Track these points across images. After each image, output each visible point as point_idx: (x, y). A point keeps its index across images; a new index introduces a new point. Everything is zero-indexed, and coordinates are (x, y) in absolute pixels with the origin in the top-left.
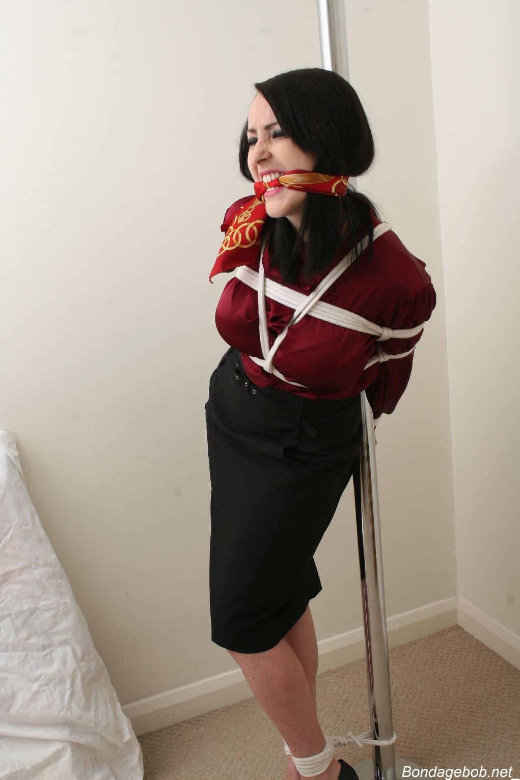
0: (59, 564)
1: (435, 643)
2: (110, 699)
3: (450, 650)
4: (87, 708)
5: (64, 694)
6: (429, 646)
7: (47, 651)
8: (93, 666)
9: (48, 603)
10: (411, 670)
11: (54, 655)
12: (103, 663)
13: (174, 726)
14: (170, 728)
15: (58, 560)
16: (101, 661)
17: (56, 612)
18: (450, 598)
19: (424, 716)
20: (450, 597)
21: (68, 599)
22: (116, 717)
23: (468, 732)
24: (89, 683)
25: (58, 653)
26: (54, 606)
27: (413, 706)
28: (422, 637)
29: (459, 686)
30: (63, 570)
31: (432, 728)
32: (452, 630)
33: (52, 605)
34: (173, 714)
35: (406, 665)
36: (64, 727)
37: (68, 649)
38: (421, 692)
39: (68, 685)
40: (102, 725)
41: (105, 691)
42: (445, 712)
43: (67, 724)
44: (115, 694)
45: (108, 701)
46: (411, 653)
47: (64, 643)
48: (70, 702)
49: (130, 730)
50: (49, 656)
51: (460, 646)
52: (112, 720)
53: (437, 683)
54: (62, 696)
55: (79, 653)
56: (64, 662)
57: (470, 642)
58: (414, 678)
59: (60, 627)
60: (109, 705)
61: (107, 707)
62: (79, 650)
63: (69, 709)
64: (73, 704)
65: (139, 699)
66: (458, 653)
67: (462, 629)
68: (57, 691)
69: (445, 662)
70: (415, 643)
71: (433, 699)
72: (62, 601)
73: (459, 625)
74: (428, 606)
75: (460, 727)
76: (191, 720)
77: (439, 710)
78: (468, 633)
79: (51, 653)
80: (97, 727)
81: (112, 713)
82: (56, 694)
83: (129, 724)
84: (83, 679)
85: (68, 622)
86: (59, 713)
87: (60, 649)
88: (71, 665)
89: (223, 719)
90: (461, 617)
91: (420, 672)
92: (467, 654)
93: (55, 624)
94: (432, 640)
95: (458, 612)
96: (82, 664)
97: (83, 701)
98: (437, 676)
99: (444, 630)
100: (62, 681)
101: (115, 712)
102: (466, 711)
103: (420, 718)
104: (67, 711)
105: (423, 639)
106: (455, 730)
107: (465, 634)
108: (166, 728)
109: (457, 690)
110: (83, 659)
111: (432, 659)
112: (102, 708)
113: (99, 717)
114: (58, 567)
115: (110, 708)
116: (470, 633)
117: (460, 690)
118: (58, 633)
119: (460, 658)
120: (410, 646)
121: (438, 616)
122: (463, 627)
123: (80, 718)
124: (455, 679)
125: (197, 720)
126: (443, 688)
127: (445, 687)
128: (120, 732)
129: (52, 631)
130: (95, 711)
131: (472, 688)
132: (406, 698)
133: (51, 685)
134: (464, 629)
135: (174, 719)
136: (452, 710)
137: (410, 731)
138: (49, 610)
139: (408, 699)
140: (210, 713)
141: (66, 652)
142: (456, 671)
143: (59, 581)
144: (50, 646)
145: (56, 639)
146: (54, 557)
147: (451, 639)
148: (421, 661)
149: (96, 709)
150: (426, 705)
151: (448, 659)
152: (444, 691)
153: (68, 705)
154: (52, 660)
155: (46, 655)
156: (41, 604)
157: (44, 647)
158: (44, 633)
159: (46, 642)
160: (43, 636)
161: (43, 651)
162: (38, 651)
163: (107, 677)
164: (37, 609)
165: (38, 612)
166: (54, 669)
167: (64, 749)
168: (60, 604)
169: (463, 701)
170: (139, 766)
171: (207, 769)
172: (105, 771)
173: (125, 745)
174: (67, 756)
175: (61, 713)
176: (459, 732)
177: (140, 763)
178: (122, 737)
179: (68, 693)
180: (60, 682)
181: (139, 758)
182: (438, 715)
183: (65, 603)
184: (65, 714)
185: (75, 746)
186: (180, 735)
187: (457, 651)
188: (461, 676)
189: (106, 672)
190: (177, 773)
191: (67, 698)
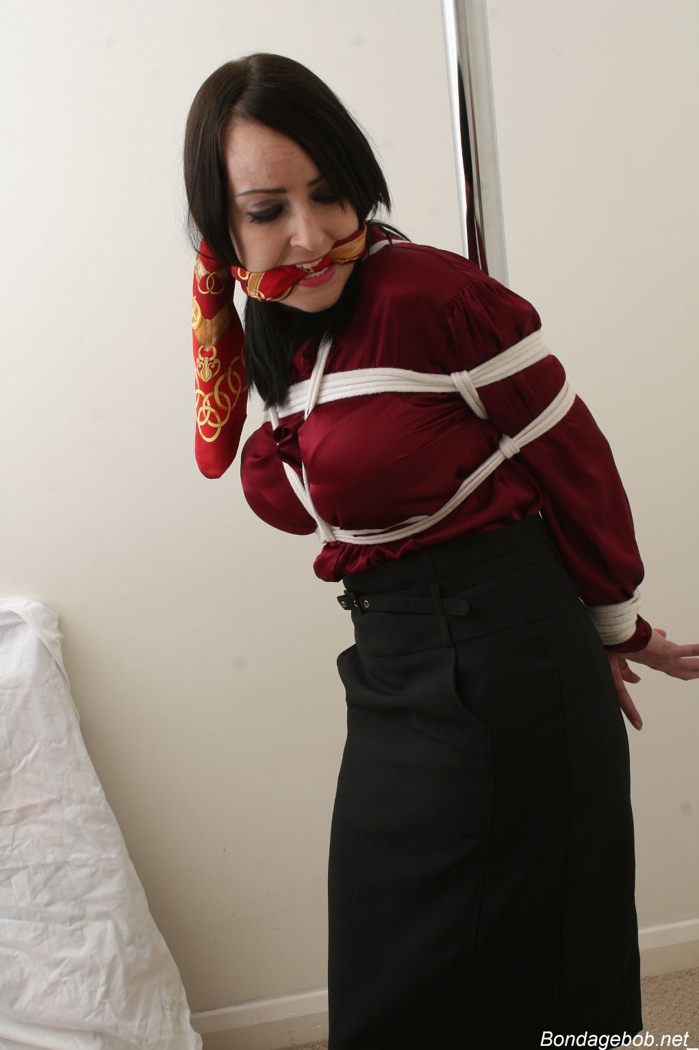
4: (129, 1014)
7: (77, 925)
8: (148, 952)
9: (83, 856)
11: (87, 931)
12: (168, 951)
15: (104, 796)
16: (163, 947)
17: (94, 870)
21: (115, 854)
24: (136, 979)
25: (93, 929)
26: (91, 862)
30: (111, 811)
33: (88, 860)
36: (95, 1038)
37: (109, 925)
39: (102, 979)
41: (168, 992)
43: (98, 1033)
44: (184, 997)
47: (104, 916)
50: (79, 933)
54: (92, 993)
55: (125, 934)
56: (100, 943)
59: (97, 893)
62: (124, 928)
63: (100, 1012)
64: (107, 1006)
72: (105, 856)
79: (82, 928)
80: (140, 1043)
82: (83, 989)
83: (197, 1045)
84: (126, 972)
85: (109, 887)
86: (85, 1017)
87: (97, 924)
88: (110, 950)
93: (91, 888)
96: (129, 949)
97: (123, 1004)
100: (94, 971)
101: (177, 1024)
104: (96, 1015)
110: (131, 942)
113: (147, 1031)
115: (169, 1018)
118: (95, 901)
129: (86, 897)
133: (78, 975)
138: (83, 866)
141: (106, 930)
144: (82, 917)
145: (93, 909)
146: (97, 791)
153: (99, 1007)
154: (82, 939)
155: (74, 931)
156: (73, 856)
157: (73, 919)
158: (75, 899)
159: (77, 912)
160: (73, 903)
161: (70, 925)
162: (63, 923)
163: (173, 971)
164: (67, 863)
165: (68, 868)
166: (83, 952)
168: (100, 859)
175: (88, 1018)
179: (101, 990)
180: (90, 973)
183: (109, 859)
184: (93, 1020)
189: (172, 963)
191: (98, 997)
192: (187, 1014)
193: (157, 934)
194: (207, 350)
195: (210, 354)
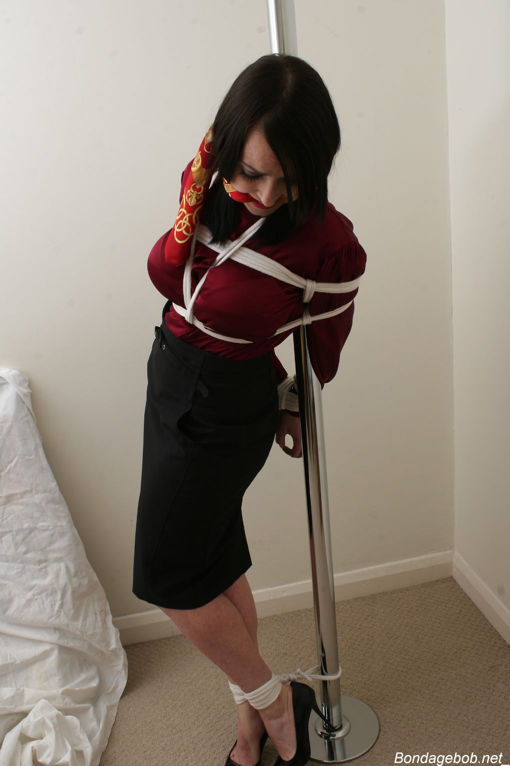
0: (58, 492)
1: (425, 591)
2: (101, 611)
3: (437, 601)
4: (75, 617)
5: (55, 604)
7: (43, 565)
8: (85, 582)
9: (46, 524)
10: (395, 615)
11: (49, 569)
12: (98, 580)
14: (169, 639)
15: (57, 487)
16: (95, 578)
17: (53, 533)
18: (447, 552)
19: (392, 661)
20: (446, 550)
21: (65, 523)
22: (105, 628)
23: (425, 683)
24: (80, 597)
25: (53, 568)
26: (50, 528)
27: (385, 650)
28: (416, 585)
29: (433, 637)
30: (62, 497)
31: (394, 673)
32: (446, 581)
33: (49, 526)
35: (392, 609)
36: (55, 632)
38: (396, 638)
39: (59, 597)
40: (88, 634)
41: (98, 604)
42: (412, 660)
43: (56, 629)
44: (108, 607)
45: (99, 613)
46: (400, 599)
47: (59, 560)
48: (59, 611)
49: (116, 640)
50: (44, 570)
51: (448, 598)
52: (99, 630)
53: (414, 631)
54: (53, 606)
55: (72, 570)
56: (57, 576)
57: (458, 595)
58: (394, 623)
59: (56, 546)
60: (99, 617)
61: (96, 618)
62: (71, 567)
63: (58, 617)
64: (62, 613)
67: (455, 582)
68: (48, 600)
69: (428, 611)
70: (407, 589)
71: (405, 646)
72: (59, 524)
73: (454, 577)
74: (424, 557)
75: (420, 677)
77: (407, 657)
78: (459, 586)
79: (46, 567)
80: (83, 634)
81: (100, 624)
82: (47, 603)
83: (117, 635)
84: (73, 593)
85: (63, 542)
86: (49, 619)
87: (55, 564)
88: (63, 580)
90: (455, 570)
91: (402, 618)
92: (451, 606)
93: (52, 543)
94: (424, 588)
95: (453, 565)
96: (75, 580)
97: (72, 611)
98: (416, 624)
99: (438, 581)
100: (53, 592)
101: (104, 623)
102: (431, 662)
103: (387, 662)
104: (55, 618)
106: (415, 679)
107: (456, 587)
108: (165, 639)
109: (430, 640)
110: (76, 575)
111: (418, 607)
113: (87, 627)
114: (57, 494)
115: (100, 619)
116: (461, 586)
117: (433, 641)
118: (54, 551)
119: (444, 610)
120: (401, 592)
121: (432, 567)
122: (456, 580)
123: (68, 626)
124: (431, 629)
126: (418, 637)
127: (420, 636)
128: (106, 641)
129: (48, 548)
130: (83, 621)
131: (445, 640)
133: (44, 595)
134: (457, 582)
136: (419, 659)
137: (374, 674)
138: (46, 530)
139: (382, 642)
141: (60, 568)
142: (435, 622)
143: (57, 506)
144: (46, 561)
145: (52, 556)
146: (54, 485)
147: (442, 590)
148: (406, 607)
149: (85, 619)
150: (397, 651)
151: (433, 608)
152: (417, 639)
153: (57, 613)
154: (46, 573)
155: (41, 569)
156: (40, 524)
157: (40, 562)
158: (41, 550)
159: (43, 558)
160: (40, 552)
161: (39, 566)
162: (34, 564)
163: (101, 592)
164: (36, 528)
165: (37, 531)
166: (47, 581)
167: (52, 650)
168: (57, 526)
169: (432, 652)
170: (124, 672)
171: (187, 681)
172: (93, 671)
173: (110, 653)
174: (54, 656)
175: (51, 620)
176: (418, 681)
177: (124, 669)
178: (108, 645)
179: (58, 604)
180: (52, 594)
181: (124, 664)
182: (404, 662)
183: (62, 526)
184: (54, 621)
185: (63, 649)
186: (174, 647)
187: (443, 603)
188: (438, 627)
189: (100, 587)
190: (161, 681)
191: (56, 607)
192: (110, 617)
193: (91, 570)
194: (198, 187)
195: (199, 190)
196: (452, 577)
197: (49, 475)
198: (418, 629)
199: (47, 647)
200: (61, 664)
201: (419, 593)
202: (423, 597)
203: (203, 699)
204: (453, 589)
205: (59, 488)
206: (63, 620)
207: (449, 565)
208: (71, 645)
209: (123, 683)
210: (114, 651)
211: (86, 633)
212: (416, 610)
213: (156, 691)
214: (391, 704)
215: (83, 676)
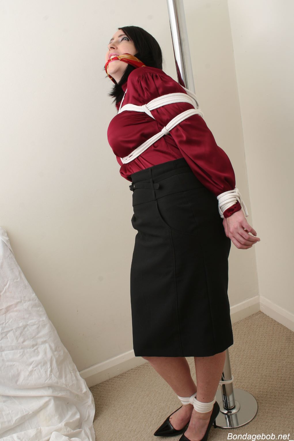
0: (37, 299)
1: (249, 322)
2: (73, 370)
3: (257, 326)
4: (60, 377)
6: (246, 324)
7: (35, 348)
8: (62, 353)
9: (33, 321)
11: (39, 349)
12: (67, 351)
13: (110, 379)
14: (107, 381)
15: (36, 297)
17: (38, 326)
18: (255, 297)
19: (247, 364)
20: (255, 296)
21: (44, 318)
22: (77, 380)
24: (60, 363)
25: (41, 348)
26: (36, 323)
27: (240, 359)
29: (264, 346)
30: (40, 302)
31: (251, 370)
32: (258, 314)
33: (35, 322)
34: (108, 374)
36: (49, 389)
37: (47, 345)
38: (244, 351)
39: (49, 366)
40: (70, 385)
41: (70, 366)
42: (258, 360)
43: (50, 387)
44: (75, 367)
45: (72, 372)
46: (236, 329)
47: (44, 342)
48: (50, 375)
49: (85, 386)
50: (36, 351)
51: (263, 323)
52: (75, 382)
53: (252, 344)
54: (46, 372)
55: (53, 348)
56: (45, 353)
57: (268, 320)
58: (239, 343)
59: (41, 334)
61: (71, 375)
62: (53, 345)
63: (51, 378)
64: (53, 375)
65: (89, 367)
66: (262, 327)
67: (263, 313)
68: (43, 369)
69: (255, 332)
71: (251, 354)
72: (41, 319)
74: (244, 302)
75: (267, 369)
76: (119, 376)
77: (254, 359)
78: (266, 315)
79: (37, 349)
80: (67, 387)
81: (74, 378)
82: (42, 371)
83: (85, 383)
84: (57, 361)
85: (45, 331)
86: (45, 381)
87: (42, 346)
88: (49, 354)
89: (136, 374)
90: (262, 306)
92: (267, 327)
93: (38, 332)
94: (247, 320)
95: (260, 304)
96: (56, 353)
97: (58, 373)
98: (252, 341)
99: (253, 315)
100: (45, 363)
101: (76, 377)
102: (269, 359)
103: (244, 365)
104: (49, 379)
105: (242, 320)
106: (264, 370)
107: (265, 316)
108: (105, 382)
109: (263, 348)
110: (56, 350)
111: (248, 331)
112: (69, 376)
113: (68, 381)
114: (37, 301)
115: (73, 375)
116: (267, 315)
117: (265, 348)
118: (40, 337)
119: (264, 329)
120: (235, 325)
121: (249, 307)
122: (263, 312)
123: (57, 383)
124: (261, 341)
125: (122, 376)
126: (255, 347)
127: (257, 346)
128: (80, 388)
129: (37, 336)
130: (65, 378)
131: (272, 346)
132: (236, 354)
133: (39, 366)
135: (109, 376)
136: (262, 359)
137: (240, 373)
138: (34, 325)
139: (237, 355)
140: (129, 371)
141: (46, 347)
142: (262, 337)
143: (38, 309)
144: (36, 345)
145: (40, 341)
146: (34, 295)
147: (257, 319)
149: (66, 377)
150: (247, 357)
151: (257, 330)
152: (256, 349)
153: (50, 376)
154: (38, 352)
155: (35, 350)
156: (29, 322)
157: (33, 346)
158: (32, 338)
159: (34, 343)
160: (32, 340)
161: (33, 348)
162: (30, 348)
163: (70, 358)
164: (27, 325)
165: (28, 327)
166: (40, 357)
167: (50, 400)
168: (40, 321)
169: (267, 354)
170: (92, 405)
171: (130, 403)
172: (74, 409)
173: (83, 395)
174: (52, 404)
175: (47, 381)
176: (266, 371)
177: (93, 404)
178: (81, 391)
179: (49, 370)
180: (44, 365)
181: (92, 400)
182: (254, 363)
183: (43, 320)
184: (48, 382)
185: (56, 398)
186: (113, 385)
187: (261, 326)
188: (265, 340)
189: (69, 356)
190: (114, 406)
191: (49, 373)
192: (78, 373)
193: (63, 345)
196: (260, 311)
197: (30, 290)
198: (254, 343)
199: (47, 399)
200: (57, 407)
201: (245, 324)
202: (249, 325)
203: (145, 410)
204: (264, 317)
205: (38, 297)
206: (54, 379)
207: (258, 304)
208: (60, 395)
209: (93, 413)
210: (85, 393)
211: (69, 385)
212: (248, 333)
213: (113, 413)
214: (257, 387)
215: (70, 413)
